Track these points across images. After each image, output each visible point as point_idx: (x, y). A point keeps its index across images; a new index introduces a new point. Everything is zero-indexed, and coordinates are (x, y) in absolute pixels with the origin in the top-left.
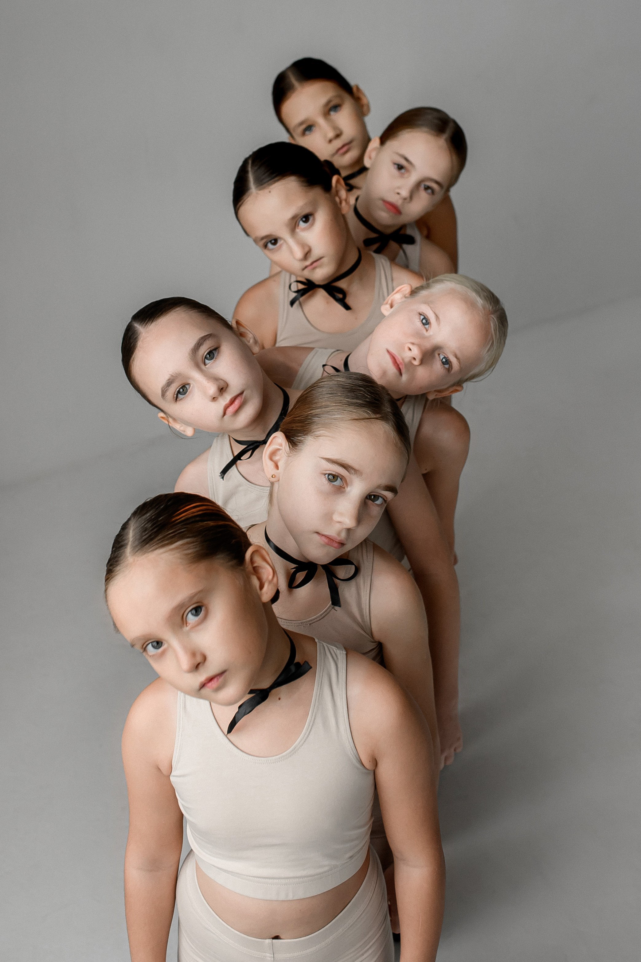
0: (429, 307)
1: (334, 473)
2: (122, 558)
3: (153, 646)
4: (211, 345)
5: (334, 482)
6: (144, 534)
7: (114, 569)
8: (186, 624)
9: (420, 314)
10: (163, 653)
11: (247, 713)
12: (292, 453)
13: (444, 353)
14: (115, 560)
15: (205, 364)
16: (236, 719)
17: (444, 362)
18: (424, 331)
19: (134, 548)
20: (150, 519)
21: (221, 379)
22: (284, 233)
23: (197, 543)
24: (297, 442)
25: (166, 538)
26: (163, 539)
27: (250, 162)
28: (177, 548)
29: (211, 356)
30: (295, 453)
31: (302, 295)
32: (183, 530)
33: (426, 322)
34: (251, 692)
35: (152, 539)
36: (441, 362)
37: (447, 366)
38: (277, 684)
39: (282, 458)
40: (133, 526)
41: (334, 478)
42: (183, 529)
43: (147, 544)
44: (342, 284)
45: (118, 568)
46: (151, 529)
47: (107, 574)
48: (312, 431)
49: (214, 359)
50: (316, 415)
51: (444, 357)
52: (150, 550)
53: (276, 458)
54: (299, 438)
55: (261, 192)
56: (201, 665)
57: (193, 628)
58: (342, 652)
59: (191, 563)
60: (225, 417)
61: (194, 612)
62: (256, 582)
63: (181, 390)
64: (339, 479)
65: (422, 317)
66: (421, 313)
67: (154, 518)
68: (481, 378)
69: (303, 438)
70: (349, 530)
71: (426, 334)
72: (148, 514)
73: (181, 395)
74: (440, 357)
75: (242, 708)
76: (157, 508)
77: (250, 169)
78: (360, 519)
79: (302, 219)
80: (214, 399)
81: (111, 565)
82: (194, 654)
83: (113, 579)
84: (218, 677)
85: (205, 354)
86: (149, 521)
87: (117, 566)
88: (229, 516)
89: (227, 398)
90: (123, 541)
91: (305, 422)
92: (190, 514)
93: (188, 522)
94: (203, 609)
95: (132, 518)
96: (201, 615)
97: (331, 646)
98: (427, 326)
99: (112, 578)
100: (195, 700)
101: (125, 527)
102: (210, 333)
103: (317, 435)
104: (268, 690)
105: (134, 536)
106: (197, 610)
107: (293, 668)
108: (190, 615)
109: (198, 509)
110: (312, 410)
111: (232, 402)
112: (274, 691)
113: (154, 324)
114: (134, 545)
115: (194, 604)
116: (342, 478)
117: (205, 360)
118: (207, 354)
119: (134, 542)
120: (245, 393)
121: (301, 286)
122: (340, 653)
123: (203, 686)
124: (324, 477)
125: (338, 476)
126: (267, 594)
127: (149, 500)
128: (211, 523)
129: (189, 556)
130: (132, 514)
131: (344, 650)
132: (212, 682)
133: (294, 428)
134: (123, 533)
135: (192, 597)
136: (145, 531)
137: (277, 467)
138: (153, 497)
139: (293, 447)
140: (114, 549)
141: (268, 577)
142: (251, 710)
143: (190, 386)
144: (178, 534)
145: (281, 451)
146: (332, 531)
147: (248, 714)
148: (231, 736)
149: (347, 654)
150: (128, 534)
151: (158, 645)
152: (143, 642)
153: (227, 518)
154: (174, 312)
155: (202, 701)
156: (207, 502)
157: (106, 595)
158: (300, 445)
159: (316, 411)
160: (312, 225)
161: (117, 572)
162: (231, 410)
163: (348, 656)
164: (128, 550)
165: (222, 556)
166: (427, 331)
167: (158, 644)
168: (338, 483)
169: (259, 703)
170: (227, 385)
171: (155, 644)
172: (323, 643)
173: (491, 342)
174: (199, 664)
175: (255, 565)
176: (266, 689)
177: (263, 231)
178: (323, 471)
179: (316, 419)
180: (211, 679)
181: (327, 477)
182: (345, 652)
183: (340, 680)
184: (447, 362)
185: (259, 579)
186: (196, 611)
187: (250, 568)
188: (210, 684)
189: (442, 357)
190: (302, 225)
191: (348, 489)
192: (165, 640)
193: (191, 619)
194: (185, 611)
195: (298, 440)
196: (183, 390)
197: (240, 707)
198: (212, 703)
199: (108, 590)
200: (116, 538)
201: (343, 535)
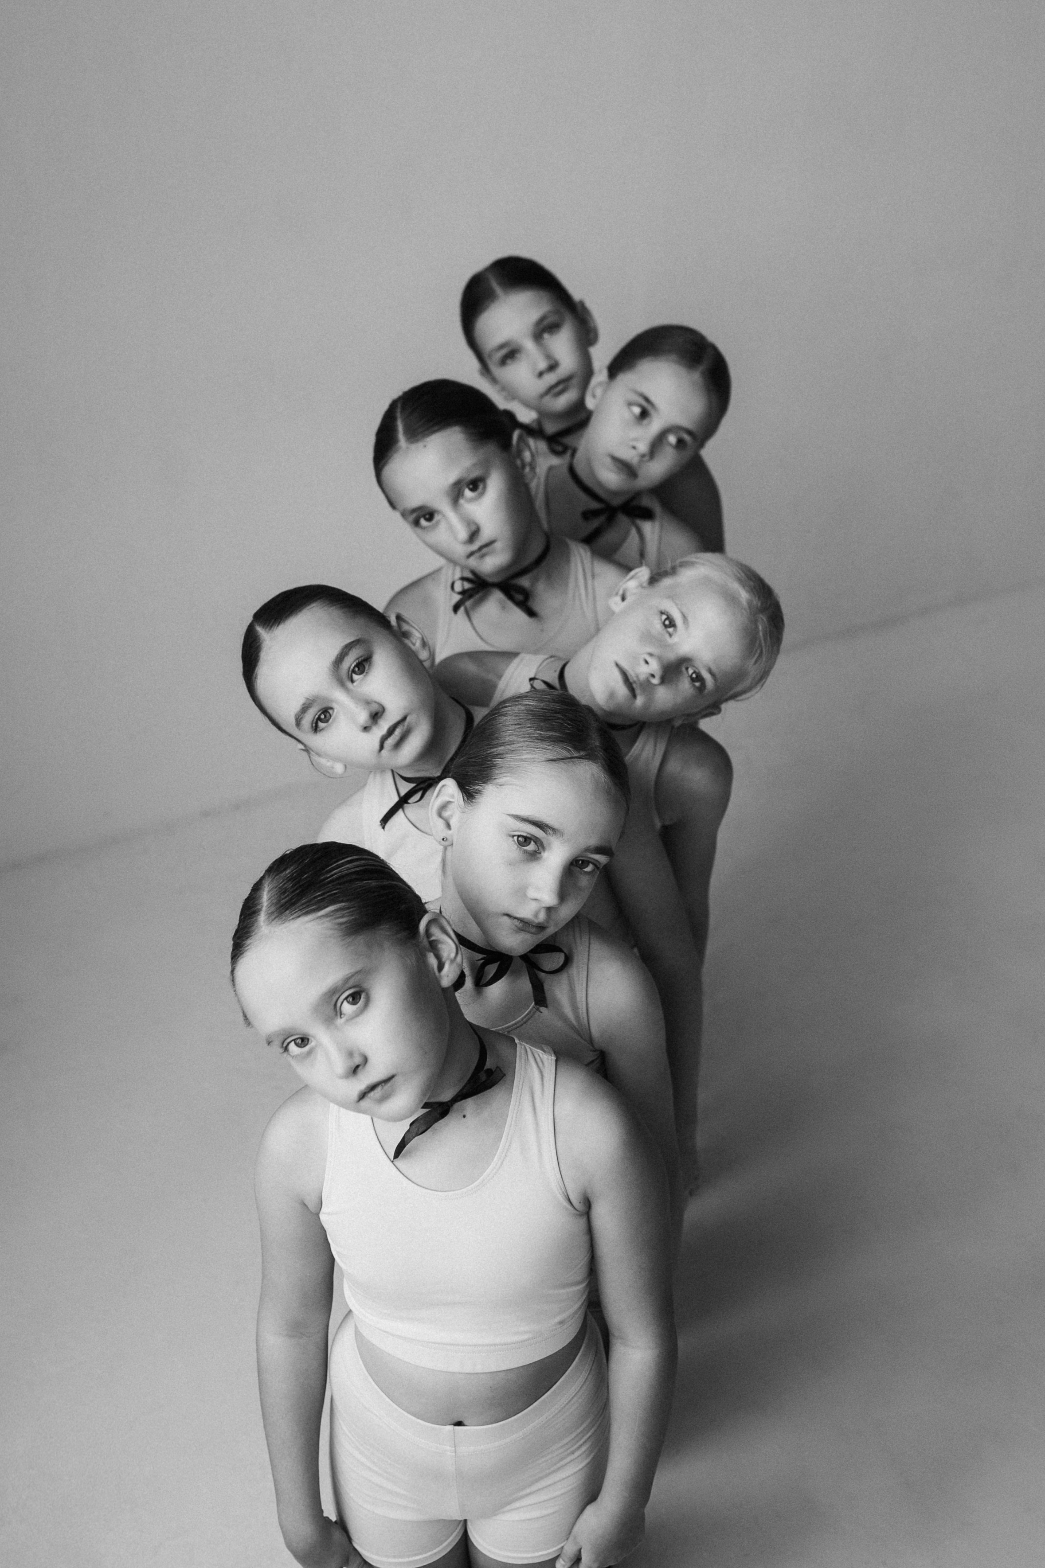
0: (674, 604)
1: (525, 834)
2: (253, 928)
3: (297, 1045)
4: (360, 654)
5: (527, 846)
6: (282, 897)
7: (244, 943)
8: (341, 1014)
9: (662, 613)
10: (310, 1053)
11: (420, 1133)
12: (468, 808)
13: (694, 666)
14: (244, 931)
15: (352, 681)
16: (406, 1139)
17: (693, 678)
18: (667, 636)
19: (270, 914)
20: (290, 878)
21: (375, 702)
22: (443, 506)
23: (354, 909)
24: (474, 792)
25: (313, 902)
26: (308, 904)
27: (399, 405)
28: (326, 916)
29: (361, 669)
30: (471, 808)
31: (471, 597)
32: (335, 892)
33: (670, 623)
34: (426, 1106)
35: (294, 904)
36: (689, 679)
37: (697, 684)
38: (462, 1096)
39: (455, 814)
40: (268, 886)
41: (525, 841)
42: (336, 890)
43: (287, 909)
44: (525, 582)
45: (249, 941)
46: (292, 889)
47: (233, 950)
48: (494, 778)
49: (365, 674)
50: (499, 755)
51: (695, 672)
52: (291, 918)
53: (446, 814)
54: (476, 787)
55: (413, 447)
56: (360, 1068)
57: (347, 1020)
58: (550, 1057)
59: (345, 935)
60: (383, 752)
61: (350, 999)
62: (432, 961)
63: (322, 716)
64: (532, 843)
65: (664, 617)
66: (663, 611)
67: (295, 876)
68: (748, 695)
69: (481, 787)
70: (549, 910)
71: (670, 641)
72: (288, 871)
73: (322, 722)
74: (688, 672)
75: (413, 1127)
76: (300, 863)
77: (398, 415)
78: (563, 894)
79: (468, 486)
80: (366, 729)
81: (239, 938)
82: (350, 1054)
83: (242, 956)
84: (383, 1084)
85: (353, 665)
86: (291, 879)
87: (247, 938)
88: (397, 874)
89: (384, 726)
90: (256, 905)
91: (483, 765)
92: (344, 871)
93: (341, 881)
94: (363, 996)
95: (267, 877)
96: (360, 1002)
97: (536, 1050)
98: (671, 630)
99: (241, 954)
100: (352, 1114)
101: (257, 888)
102: (358, 638)
103: (500, 784)
104: (449, 1104)
105: (269, 899)
106: (355, 998)
107: (483, 1077)
108: (345, 1003)
109: (355, 864)
110: (493, 748)
111: (391, 732)
112: (457, 1106)
113: (281, 626)
114: (269, 912)
115: (350, 988)
116: (537, 841)
117: (351, 674)
118: (355, 666)
119: (269, 907)
120: (408, 719)
121: (467, 585)
122: (548, 1059)
123: (363, 1096)
124: (513, 840)
125: (530, 839)
126: (447, 977)
127: (288, 852)
128: (373, 883)
129: (343, 926)
130: (266, 871)
131: (553, 1055)
132: (376, 1091)
133: (469, 774)
134: (254, 896)
135: (347, 979)
136: (284, 893)
137: (448, 826)
138: (294, 848)
139: (468, 799)
140: (242, 917)
141: (449, 955)
142: (425, 1128)
143: (334, 711)
144: (328, 896)
145: (453, 804)
146: (527, 911)
147: (421, 1135)
148: (398, 1162)
149: (556, 1061)
150: (260, 897)
151: (303, 1043)
152: (282, 1038)
153: (394, 876)
154: (308, 609)
155: (362, 1116)
156: (366, 855)
157: (233, 978)
158: (477, 796)
159: (497, 749)
160: (482, 494)
161: (247, 946)
162: (390, 741)
163: (559, 1063)
164: (262, 917)
165: (387, 926)
166: (670, 635)
167: (303, 1041)
168: (531, 847)
169: (437, 1120)
170: (383, 710)
171: (299, 1041)
172: (525, 1044)
173: (759, 651)
174: (358, 1067)
175: (433, 938)
176: (447, 1103)
177: (414, 501)
178: (511, 831)
179: (498, 761)
180: (373, 1088)
181: (516, 840)
182: (554, 1058)
183: (546, 1092)
184: (698, 678)
185: (438, 957)
186: (353, 999)
187: (425, 942)
188: (372, 1094)
189: (691, 671)
190: (468, 493)
191: (545, 855)
192: (313, 1037)
193: (347, 1008)
194: (339, 997)
195: (474, 789)
196: (325, 715)
197: (411, 1124)
198: (375, 1119)
199: (235, 972)
200: (244, 902)
201: (542, 917)
